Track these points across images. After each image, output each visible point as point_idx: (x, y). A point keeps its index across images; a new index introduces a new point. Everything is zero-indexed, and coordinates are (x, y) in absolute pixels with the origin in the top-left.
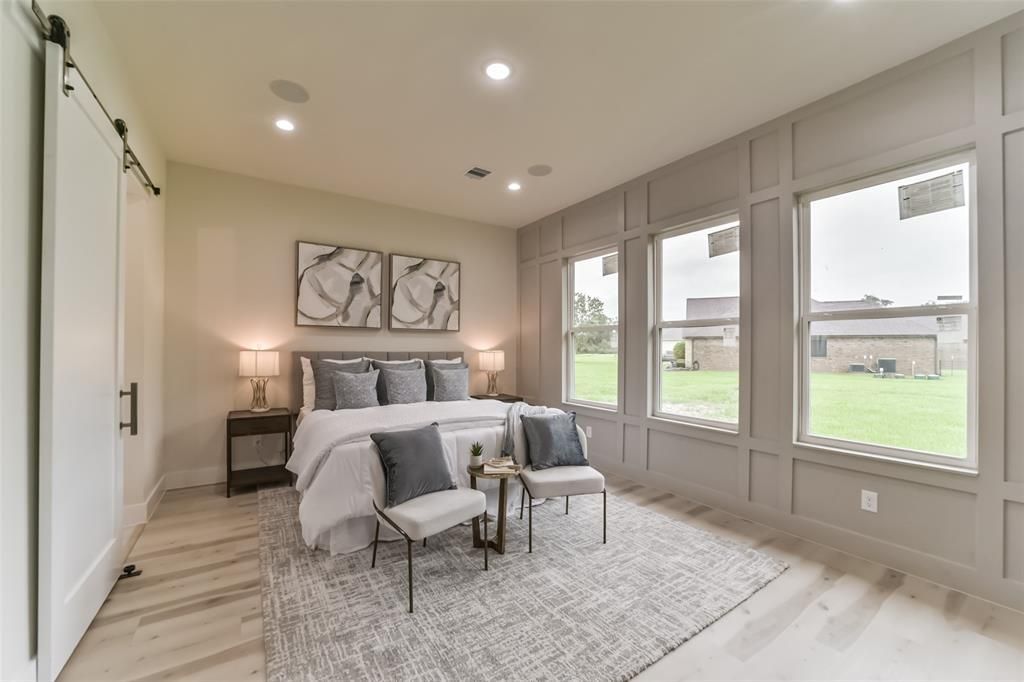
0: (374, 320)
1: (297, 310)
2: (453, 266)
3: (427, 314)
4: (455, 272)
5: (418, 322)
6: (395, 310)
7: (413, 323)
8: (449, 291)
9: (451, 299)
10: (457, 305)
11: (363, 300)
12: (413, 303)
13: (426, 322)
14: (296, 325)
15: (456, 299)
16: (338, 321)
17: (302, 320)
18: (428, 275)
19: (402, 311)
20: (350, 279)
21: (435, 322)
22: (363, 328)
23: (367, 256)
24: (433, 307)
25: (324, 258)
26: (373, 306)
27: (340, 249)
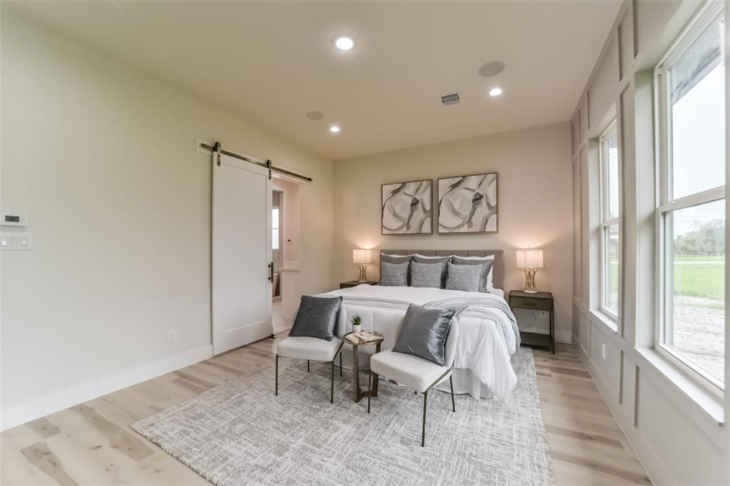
0: (427, 228)
1: (382, 225)
2: (490, 177)
3: (467, 220)
4: (493, 181)
5: (459, 227)
6: (441, 220)
7: (455, 228)
8: (487, 198)
9: (488, 205)
10: (496, 210)
11: (419, 214)
12: (455, 212)
13: (466, 226)
14: (382, 234)
15: (493, 203)
16: (404, 231)
17: (385, 232)
18: (467, 189)
19: (447, 219)
20: (410, 202)
21: (474, 226)
22: (419, 234)
23: (421, 184)
24: (472, 214)
25: (396, 192)
26: (426, 218)
27: (404, 184)
